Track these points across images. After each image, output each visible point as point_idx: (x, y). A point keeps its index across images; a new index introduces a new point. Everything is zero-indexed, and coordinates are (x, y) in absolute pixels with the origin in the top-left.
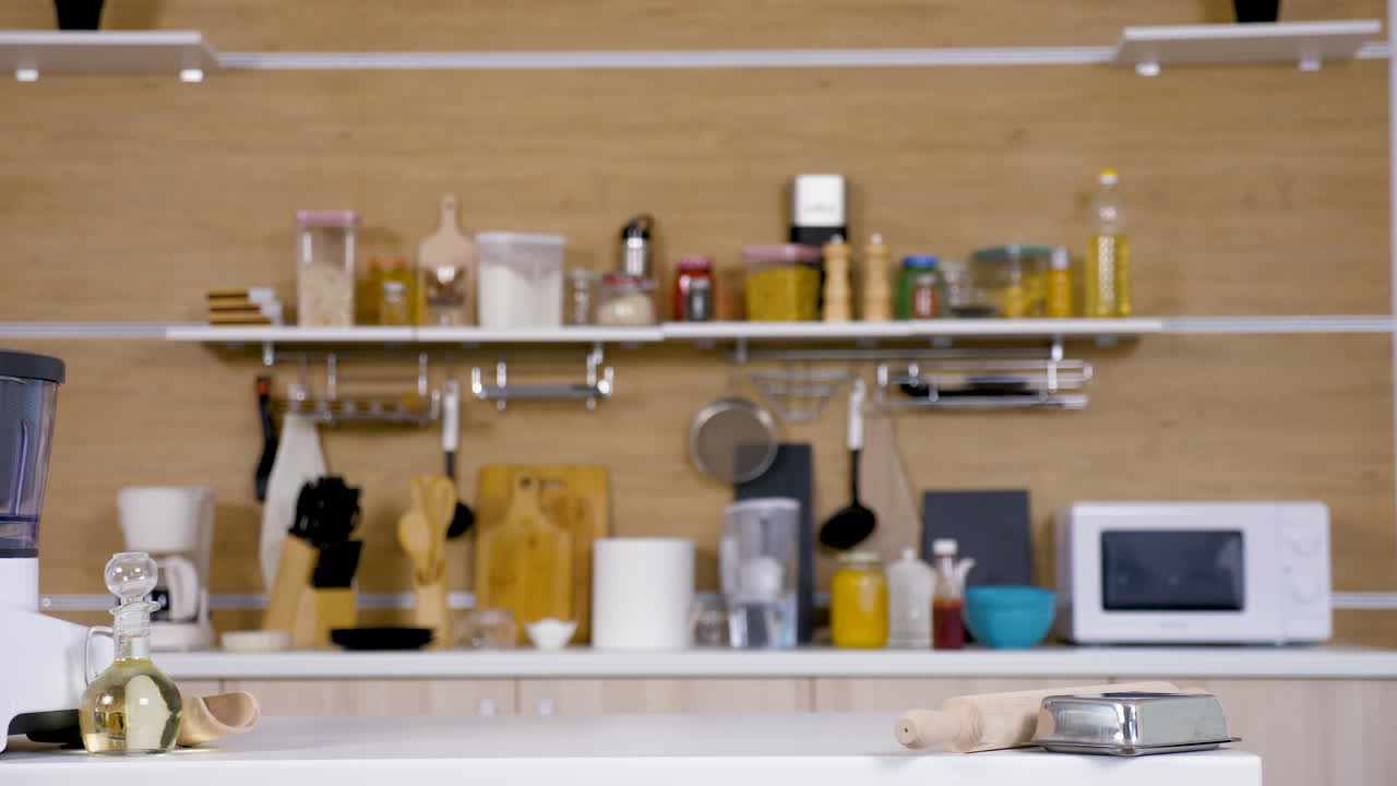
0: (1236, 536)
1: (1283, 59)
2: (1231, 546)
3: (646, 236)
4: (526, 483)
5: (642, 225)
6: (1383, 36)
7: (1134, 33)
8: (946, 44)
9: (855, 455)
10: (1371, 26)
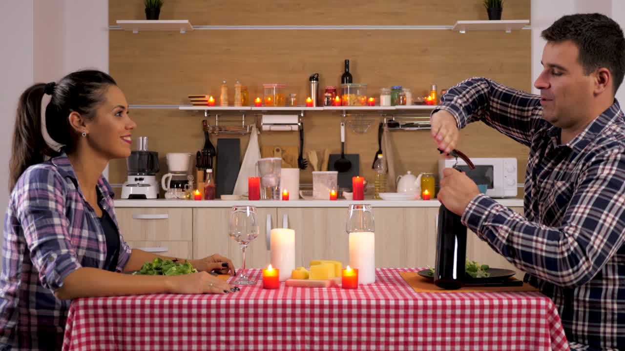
0: (492, 167)
1: (501, 30)
2: (490, 169)
3: (317, 80)
4: (278, 150)
5: (316, 76)
6: (529, 24)
7: (459, 22)
8: (404, 24)
9: (343, 143)
10: (527, 21)
